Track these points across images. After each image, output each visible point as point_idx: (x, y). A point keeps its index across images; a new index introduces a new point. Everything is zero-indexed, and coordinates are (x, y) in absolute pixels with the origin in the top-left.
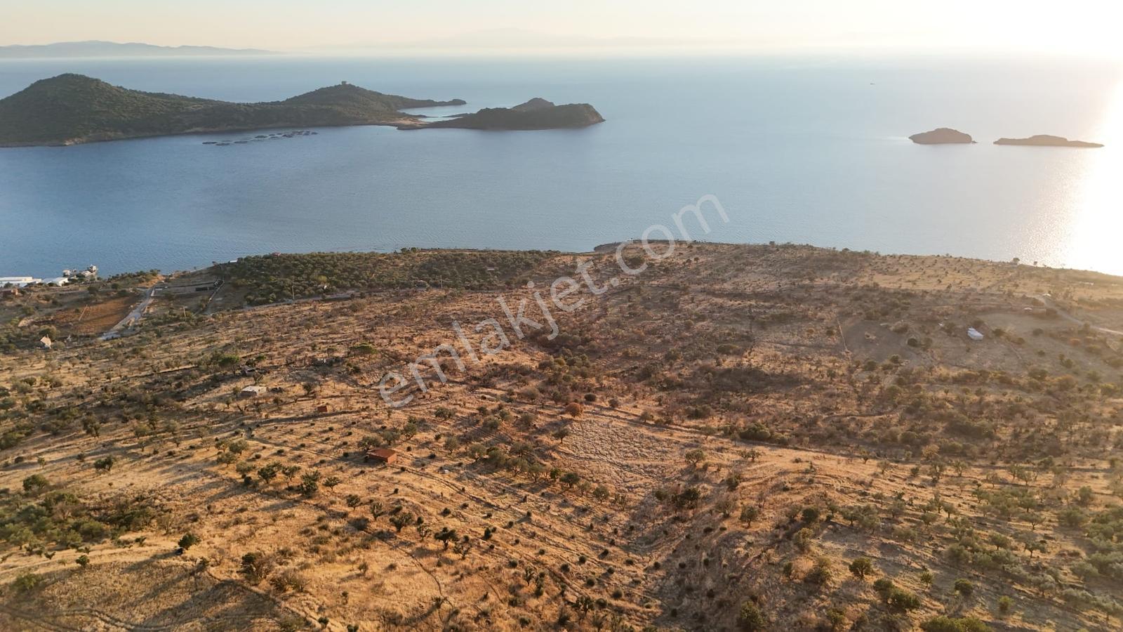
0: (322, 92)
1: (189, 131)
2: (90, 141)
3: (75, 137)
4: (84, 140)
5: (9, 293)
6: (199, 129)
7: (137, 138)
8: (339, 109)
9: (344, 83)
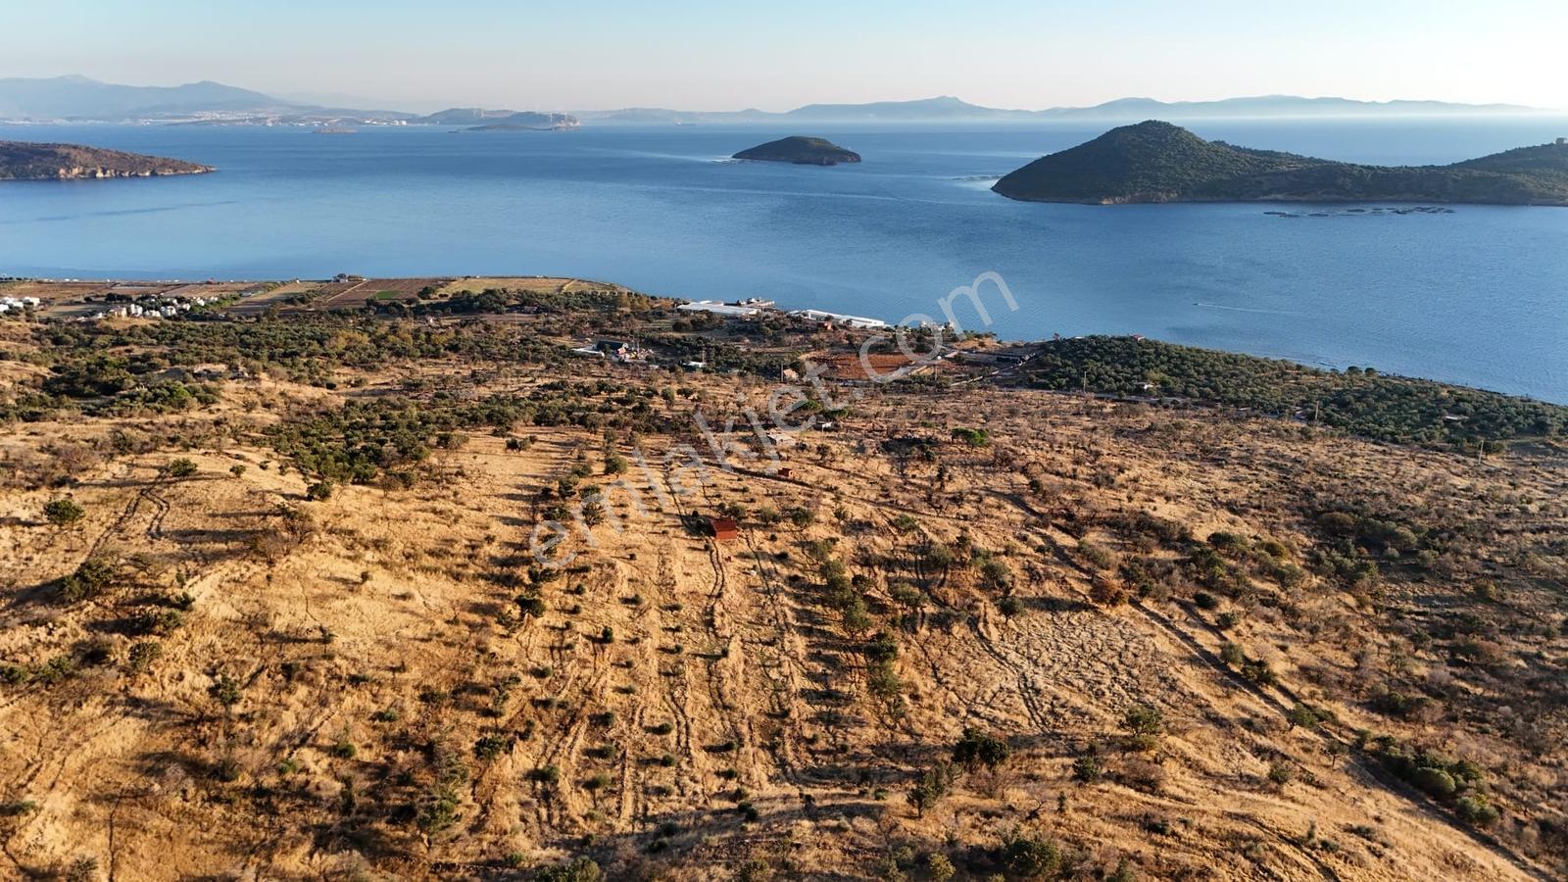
0: (1517, 153)
1: (1266, 198)
2: (1133, 201)
3: (1115, 196)
4: (1126, 200)
5: (821, 325)
6: (1280, 197)
7: (1195, 202)
8: (1521, 179)
9: (1560, 140)
